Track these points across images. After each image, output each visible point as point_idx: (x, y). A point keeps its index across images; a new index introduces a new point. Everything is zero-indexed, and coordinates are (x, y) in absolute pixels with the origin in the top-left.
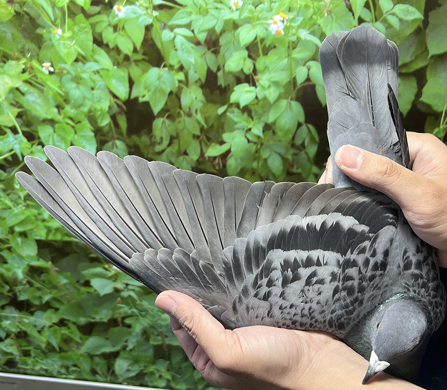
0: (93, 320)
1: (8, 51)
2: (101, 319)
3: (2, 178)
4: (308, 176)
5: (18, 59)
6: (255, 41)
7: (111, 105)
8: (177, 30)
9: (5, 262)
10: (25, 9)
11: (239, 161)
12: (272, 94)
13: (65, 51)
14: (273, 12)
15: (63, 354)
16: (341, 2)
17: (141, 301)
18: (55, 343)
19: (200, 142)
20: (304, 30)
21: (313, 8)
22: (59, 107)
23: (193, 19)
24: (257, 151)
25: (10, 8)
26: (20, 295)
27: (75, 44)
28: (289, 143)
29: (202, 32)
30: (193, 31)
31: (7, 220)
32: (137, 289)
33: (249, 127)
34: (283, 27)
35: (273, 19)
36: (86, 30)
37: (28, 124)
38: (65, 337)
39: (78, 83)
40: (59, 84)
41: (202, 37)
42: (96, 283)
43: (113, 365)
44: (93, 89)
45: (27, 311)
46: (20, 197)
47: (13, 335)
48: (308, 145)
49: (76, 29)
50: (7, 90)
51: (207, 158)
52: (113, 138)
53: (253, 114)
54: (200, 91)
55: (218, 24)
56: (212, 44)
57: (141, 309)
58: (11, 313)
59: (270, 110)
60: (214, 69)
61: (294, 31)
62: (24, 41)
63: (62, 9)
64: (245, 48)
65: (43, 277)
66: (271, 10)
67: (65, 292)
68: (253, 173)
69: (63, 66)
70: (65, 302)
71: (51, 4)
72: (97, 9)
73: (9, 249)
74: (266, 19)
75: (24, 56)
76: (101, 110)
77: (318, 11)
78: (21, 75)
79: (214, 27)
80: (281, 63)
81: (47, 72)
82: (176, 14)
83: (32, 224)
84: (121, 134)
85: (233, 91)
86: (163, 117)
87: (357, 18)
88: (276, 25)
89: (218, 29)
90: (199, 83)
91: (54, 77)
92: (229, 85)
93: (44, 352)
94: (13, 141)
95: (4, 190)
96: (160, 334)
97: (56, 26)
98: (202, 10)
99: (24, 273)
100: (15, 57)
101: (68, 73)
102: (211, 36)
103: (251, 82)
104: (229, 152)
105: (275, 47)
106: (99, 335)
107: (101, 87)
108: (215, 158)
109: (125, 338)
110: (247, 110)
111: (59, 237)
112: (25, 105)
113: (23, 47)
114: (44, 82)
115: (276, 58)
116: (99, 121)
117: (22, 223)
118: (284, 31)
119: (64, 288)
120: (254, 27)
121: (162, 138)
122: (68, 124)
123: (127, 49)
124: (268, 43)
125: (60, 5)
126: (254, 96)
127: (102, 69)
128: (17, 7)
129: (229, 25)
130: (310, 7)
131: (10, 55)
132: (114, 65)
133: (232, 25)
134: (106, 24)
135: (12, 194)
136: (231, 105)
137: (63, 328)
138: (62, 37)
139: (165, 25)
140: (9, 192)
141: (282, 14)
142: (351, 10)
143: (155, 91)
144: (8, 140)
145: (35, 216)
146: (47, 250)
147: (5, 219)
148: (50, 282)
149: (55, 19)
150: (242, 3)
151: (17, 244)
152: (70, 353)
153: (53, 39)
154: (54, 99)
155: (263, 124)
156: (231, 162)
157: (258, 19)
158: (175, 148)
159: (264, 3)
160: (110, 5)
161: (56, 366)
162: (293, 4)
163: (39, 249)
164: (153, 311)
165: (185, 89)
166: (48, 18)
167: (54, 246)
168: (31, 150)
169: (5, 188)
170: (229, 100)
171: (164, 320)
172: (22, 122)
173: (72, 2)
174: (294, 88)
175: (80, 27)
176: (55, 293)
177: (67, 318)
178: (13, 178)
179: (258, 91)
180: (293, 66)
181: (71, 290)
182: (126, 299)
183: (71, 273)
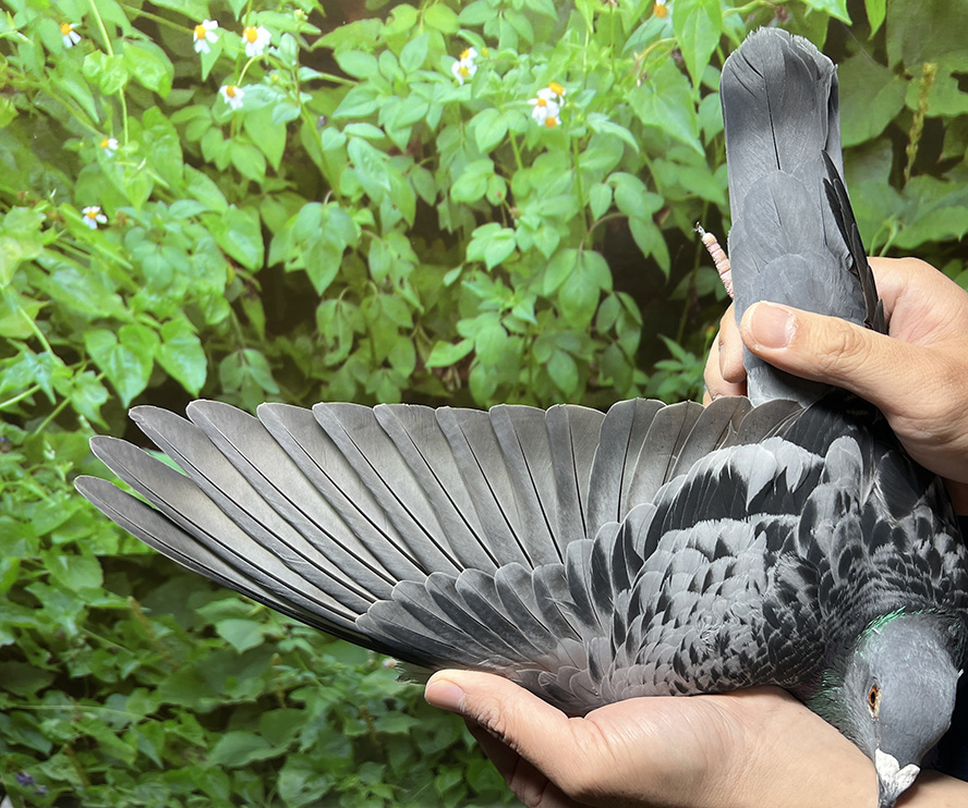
0: (226, 702)
1: (8, 189)
2: (243, 697)
3: (18, 442)
4: (626, 391)
5: (31, 204)
6: (507, 142)
7: (230, 282)
8: (350, 128)
9: (39, 606)
10: (37, 104)
11: (493, 371)
12: (547, 240)
13: (128, 181)
14: (538, 81)
15: (172, 773)
16: (666, 57)
17: (320, 655)
18: (153, 753)
19: (414, 341)
20: (598, 115)
21: (613, 71)
22: (123, 293)
23: (381, 105)
24: (526, 351)
25: (6, 103)
26: (75, 666)
27: (146, 166)
28: (587, 331)
29: (401, 128)
30: (382, 128)
31: (34, 522)
32: (310, 633)
33: (508, 305)
34: (557, 111)
35: (536, 97)
36: (168, 137)
37: (63, 331)
38: (174, 740)
39: (159, 244)
40: (120, 248)
41: (401, 138)
42: (228, 630)
43: (274, 783)
44: (190, 252)
45: (90, 697)
46: (57, 476)
47: (66, 746)
48: (622, 332)
49: (146, 136)
50: (13, 266)
51: (430, 371)
52: (238, 345)
53: (513, 279)
54: (405, 244)
55: (431, 111)
56: (423, 150)
57: (321, 671)
58: (59, 704)
59: (545, 270)
60: (431, 200)
61: (579, 117)
62: (40, 167)
63: (114, 99)
64: (487, 156)
65: (118, 628)
66: (532, 79)
67: (168, 653)
68: (523, 393)
69: (126, 211)
70: (168, 672)
71: (92, 91)
72: (186, 95)
73: (44, 579)
74: (524, 97)
75: (44, 196)
76: (210, 292)
77: (624, 77)
78: (41, 234)
79: (424, 118)
80: (559, 181)
81: (94, 226)
82: (347, 96)
83: (88, 526)
84: (254, 336)
85: (471, 239)
86: (336, 297)
87: (697, 85)
88: (543, 108)
89: (432, 122)
90: (403, 228)
91: (108, 234)
92: (462, 228)
93: (131, 773)
94: (35, 366)
95: (24, 465)
96: (363, 715)
97: (104, 132)
98: (396, 86)
99: (78, 623)
100: (25, 199)
101: (138, 224)
102: (419, 136)
103: (505, 220)
104: (471, 355)
105: (545, 150)
106: (241, 729)
107: (207, 248)
108: (445, 369)
109: (294, 730)
110: (500, 274)
111: (144, 548)
112: (53, 294)
113: (40, 179)
114: (89, 246)
115: (548, 170)
116: (208, 315)
117: (66, 526)
118: (560, 119)
119: (162, 645)
120: (501, 113)
121: (336, 339)
122: (144, 324)
123: (253, 169)
124: (531, 143)
125: (109, 91)
126: (513, 247)
127: (205, 213)
128: (21, 101)
129: (453, 112)
130: (607, 70)
131: (13, 197)
132: (229, 203)
133: (458, 109)
134: (209, 122)
135: (41, 472)
136: (468, 267)
137: (168, 723)
138: (118, 155)
139: (326, 119)
140: (35, 467)
141: (553, 86)
142: (685, 71)
143: (316, 248)
144: (23, 365)
146: (123, 575)
147: (30, 520)
148: (134, 637)
149: (100, 119)
150: (475, 68)
151: (60, 568)
152: (185, 769)
153: (99, 159)
154: (113, 277)
155: (534, 299)
156: (478, 375)
157: (509, 98)
158: (364, 355)
159: (518, 67)
160: (212, 85)
161: (159, 798)
162: (573, 67)
163: (105, 574)
164: (347, 672)
165: (375, 240)
166: (88, 120)
167: (136, 565)
168: (73, 381)
169: (25, 460)
170: (464, 257)
171: (368, 687)
172: (50, 327)
173: (134, 83)
174: (589, 227)
175: (155, 133)
176: (145, 658)
177: (174, 702)
178: (40, 438)
179: (519, 237)
180: (582, 183)
181: (178, 648)
182: (291, 654)
183: (176, 615)
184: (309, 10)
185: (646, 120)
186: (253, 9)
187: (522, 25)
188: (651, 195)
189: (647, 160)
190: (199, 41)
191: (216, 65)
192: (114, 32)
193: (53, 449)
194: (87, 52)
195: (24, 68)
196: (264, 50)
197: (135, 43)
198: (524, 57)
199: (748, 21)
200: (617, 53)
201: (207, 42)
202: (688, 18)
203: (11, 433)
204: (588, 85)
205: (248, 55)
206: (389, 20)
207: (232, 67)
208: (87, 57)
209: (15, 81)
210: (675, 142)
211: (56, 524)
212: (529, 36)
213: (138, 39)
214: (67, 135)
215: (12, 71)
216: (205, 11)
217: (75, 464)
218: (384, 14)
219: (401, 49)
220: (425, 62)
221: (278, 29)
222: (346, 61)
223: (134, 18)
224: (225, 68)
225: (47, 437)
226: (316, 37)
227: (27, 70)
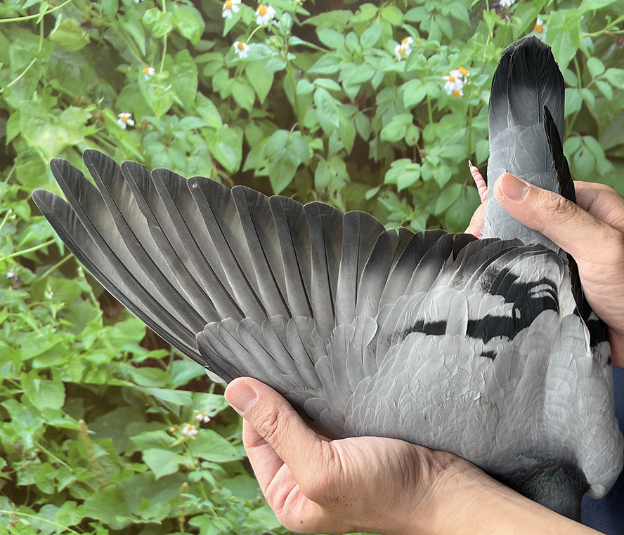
0: (137, 521)
1: (70, 93)
2: (151, 519)
3: (27, 282)
5: (84, 105)
6: (425, 103)
8: (318, 81)
9: (8, 420)
10: (106, 37)
12: (442, 175)
13: (155, 98)
14: (451, 64)
17: (220, 488)
23: (342, 68)
25: (84, 33)
26: (22, 476)
27: (170, 89)
29: (353, 85)
30: (340, 84)
31: (21, 349)
32: (216, 468)
33: (408, 219)
34: (462, 86)
35: (448, 75)
36: (190, 71)
39: (167, 145)
40: (138, 145)
41: (352, 92)
42: (150, 456)
44: (188, 154)
45: (28, 505)
46: (50, 313)
49: (175, 69)
50: (59, 148)
53: (415, 201)
54: (343, 166)
55: (376, 76)
56: (366, 101)
57: (218, 502)
59: (437, 197)
60: (366, 137)
61: (476, 92)
62: (96, 81)
63: (159, 41)
64: (409, 111)
65: (65, 447)
66: (447, 62)
67: (99, 472)
69: (149, 119)
70: (96, 489)
71: (145, 33)
72: (209, 44)
73: (18, 397)
74: (440, 74)
78: (85, 128)
79: (370, 81)
80: (456, 135)
81: (124, 126)
82: (321, 59)
83: (63, 356)
85: (390, 168)
88: (453, 83)
89: (376, 83)
90: (343, 154)
91: (133, 134)
92: (384, 159)
95: (27, 301)
97: (147, 63)
98: (355, 56)
99: (34, 438)
101: (155, 129)
102: (365, 92)
103: (415, 157)
105: (450, 112)
107: (201, 153)
110: (406, 195)
111: (102, 379)
113: (94, 89)
114: (117, 140)
115: (450, 126)
117: (47, 354)
118: (463, 92)
119: (97, 465)
120: (423, 83)
123: (245, 99)
124: (440, 106)
125: (157, 35)
126: (418, 176)
127: (206, 127)
128: (95, 34)
129: (391, 79)
131: (72, 99)
132: (224, 123)
133: (394, 79)
134: (221, 65)
135: (38, 308)
136: (385, 187)
138: (153, 79)
139: (303, 73)
140: (35, 303)
141: (461, 69)
143: (279, 162)
145: (70, 344)
146: (80, 401)
148: (77, 455)
149: (147, 53)
150: (410, 51)
151: (33, 389)
153: (139, 81)
155: (427, 216)
157: (431, 73)
159: (439, 53)
160: (229, 40)
162: (477, 58)
163: (66, 399)
164: (238, 505)
165: (322, 162)
166: (138, 52)
167: (93, 393)
169: (29, 297)
170: (383, 180)
171: (253, 521)
173: (176, 33)
175: (182, 67)
177: (95, 518)
178: (45, 281)
179: (423, 171)
180: (472, 138)
181: (110, 469)
182: (197, 484)
183: (114, 439)
187: (446, 26)
190: (227, 10)
191: (235, 27)
193: (52, 291)
194: (148, 7)
195: (102, 12)
196: (269, 21)
197: (183, 6)
198: (444, 48)
199: (596, 43)
201: (232, 12)
202: (557, 36)
203: (24, 274)
204: (485, 70)
205: (258, 23)
206: (357, 12)
207: (245, 30)
208: (148, 11)
209: (94, 20)
211: (40, 352)
212: (449, 33)
213: (185, 4)
214: (122, 61)
215: (93, 13)
217: (65, 305)
218: (354, 8)
219: (362, 33)
220: (377, 42)
221: (281, 9)
222: (324, 35)
224: (240, 30)
225: (51, 280)
226: (306, 17)
227: (104, 13)
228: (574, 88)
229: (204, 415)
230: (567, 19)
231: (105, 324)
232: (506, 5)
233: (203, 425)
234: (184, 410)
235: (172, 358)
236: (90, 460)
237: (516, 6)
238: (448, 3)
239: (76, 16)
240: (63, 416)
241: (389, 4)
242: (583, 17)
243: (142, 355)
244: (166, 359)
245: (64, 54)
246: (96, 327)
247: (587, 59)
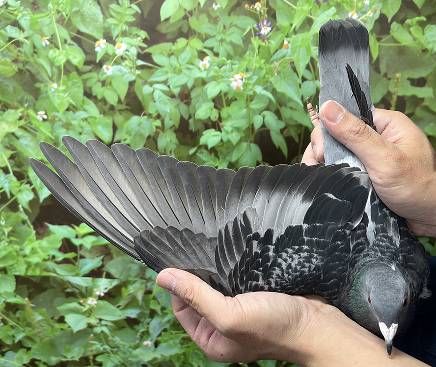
0: (64, 360)
1: (8, 102)
2: (72, 358)
5: (17, 108)
6: (220, 95)
8: (155, 86)
10: (27, 67)
12: (234, 138)
13: (59, 101)
14: (234, 71)
16: (288, 65)
17: (113, 337)
20: (259, 86)
21: (266, 69)
23: (169, 77)
25: (14, 66)
27: (67, 96)
29: (177, 87)
30: (169, 87)
32: (110, 324)
33: (216, 165)
34: (242, 84)
35: (233, 77)
36: (78, 84)
37: (19, 165)
39: (68, 129)
40: (51, 130)
41: (176, 91)
42: (70, 319)
44: (80, 134)
46: (4, 234)
49: (70, 83)
50: (4, 134)
53: (219, 154)
54: (174, 135)
55: (190, 81)
56: (185, 96)
57: (113, 346)
59: (232, 152)
60: (186, 117)
61: (251, 87)
62: (23, 93)
63: (59, 68)
64: (211, 100)
65: (18, 315)
66: (232, 70)
67: (39, 330)
69: (56, 114)
70: (38, 341)
71: (50, 64)
72: (89, 68)
74: (228, 77)
75: (22, 106)
77: (270, 72)
78: (18, 122)
79: (187, 83)
80: (241, 113)
81: (41, 119)
82: (156, 72)
83: (13, 259)
85: (202, 135)
87: (300, 77)
88: (236, 82)
89: (190, 85)
90: (174, 129)
91: (47, 123)
92: (198, 130)
94: (4, 180)
97: (53, 81)
98: (176, 70)
101: (60, 120)
102: (184, 91)
103: (217, 128)
105: (236, 100)
107: (88, 132)
110: (214, 151)
111: (38, 272)
112: (19, 148)
113: (22, 98)
114: (38, 128)
115: (237, 108)
117: (4, 258)
118: (243, 87)
119: (38, 325)
120: (218, 83)
123: (112, 100)
124: (230, 96)
125: (57, 64)
126: (220, 140)
127: (90, 117)
128: (21, 66)
129: (199, 82)
130: (263, 68)
131: (9, 105)
132: (101, 114)
133: (201, 82)
134: (96, 80)
136: (200, 147)
138: (57, 90)
139: (146, 81)
141: (241, 73)
142: (295, 71)
143: (135, 135)
145: (17, 252)
146: (25, 286)
148: (25, 320)
149: (52, 75)
150: (209, 64)
153: (49, 92)
155: (228, 163)
157: (222, 77)
159: (226, 65)
160: (100, 65)
162: (249, 66)
163: (17, 285)
164: (125, 347)
165: (161, 133)
166: (46, 75)
167: (32, 281)
168: (19, 188)
170: (199, 142)
171: (135, 357)
172: (14, 163)
173: (68, 62)
174: (253, 133)
175: (74, 82)
176: (28, 331)
177: (38, 358)
179: (223, 136)
180: (251, 115)
181: (45, 328)
182: (99, 334)
183: (47, 309)
184: (144, 37)
185: (279, 90)
186: (121, 36)
187: (229, 48)
188: (280, 122)
189: (279, 107)
190: (98, 47)
191: (103, 57)
192: (63, 41)
193: (5, 220)
194: (51, 48)
195: (24, 53)
196: (123, 52)
197: (72, 46)
198: (229, 61)
200: (267, 62)
201: (101, 48)
202: (297, 50)
204: (255, 74)
205: (117, 54)
206: (175, 43)
207: (110, 58)
208: (51, 51)
209: (20, 58)
210: (290, 100)
212: (232, 53)
213: (73, 45)
214: (37, 81)
215: (19, 54)
216: (101, 35)
217: (13, 228)
218: (173, 41)
219: (179, 55)
220: (189, 61)
221: (130, 44)
222: (157, 59)
223: (72, 37)
224: (106, 58)
225: (3, 214)
226: (145, 48)
227: (26, 53)
228: (310, 80)
229: (100, 292)
230: (303, 40)
231: (37, 239)
232: (264, 34)
233: (100, 298)
234: (88, 289)
235: (79, 257)
236: (33, 322)
237: (271, 34)
238: (229, 35)
239: (9, 56)
240: (15, 296)
241: (194, 37)
242: (312, 38)
243: (60, 257)
244: (75, 258)
245: (3, 79)
246: (32, 241)
247: (317, 63)
